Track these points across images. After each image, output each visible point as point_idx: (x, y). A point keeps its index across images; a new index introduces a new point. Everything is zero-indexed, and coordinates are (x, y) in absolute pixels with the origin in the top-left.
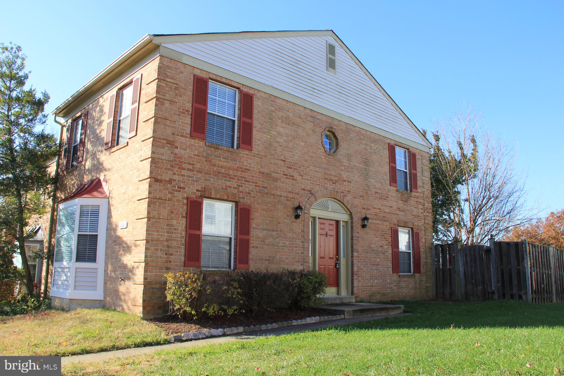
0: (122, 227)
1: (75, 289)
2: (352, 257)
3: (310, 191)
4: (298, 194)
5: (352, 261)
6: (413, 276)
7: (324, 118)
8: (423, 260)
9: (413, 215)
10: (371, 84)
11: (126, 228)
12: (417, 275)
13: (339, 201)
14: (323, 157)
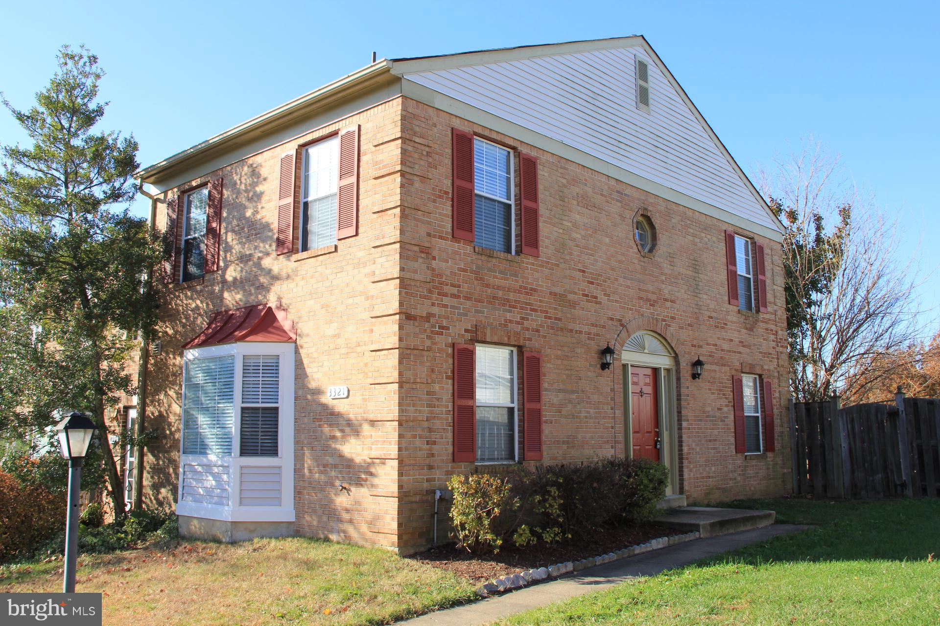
0: (336, 397)
1: (241, 504)
2: (680, 429)
3: (620, 320)
4: (604, 327)
5: (680, 437)
6: (763, 457)
7: (636, 194)
8: (777, 429)
9: (761, 353)
10: (697, 127)
11: (348, 397)
12: (769, 454)
13: (659, 334)
14: (636, 261)
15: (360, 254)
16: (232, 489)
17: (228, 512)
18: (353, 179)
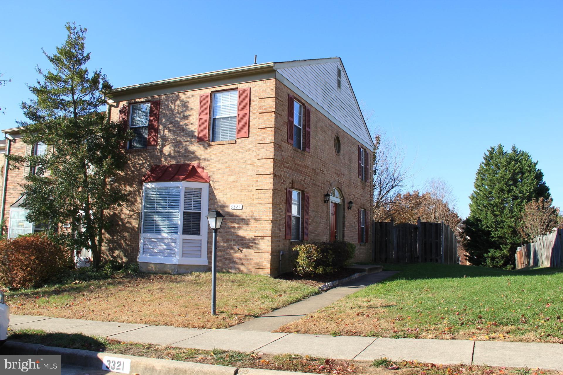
0: (236, 209)
1: (183, 256)
2: (344, 230)
3: (330, 182)
4: (325, 184)
5: (344, 234)
6: (365, 245)
7: (335, 127)
8: (369, 233)
9: (366, 200)
10: (352, 99)
11: (242, 209)
12: (367, 244)
13: (340, 189)
14: (334, 157)
15: (250, 146)
16: (178, 250)
17: (176, 260)
18: (247, 111)
